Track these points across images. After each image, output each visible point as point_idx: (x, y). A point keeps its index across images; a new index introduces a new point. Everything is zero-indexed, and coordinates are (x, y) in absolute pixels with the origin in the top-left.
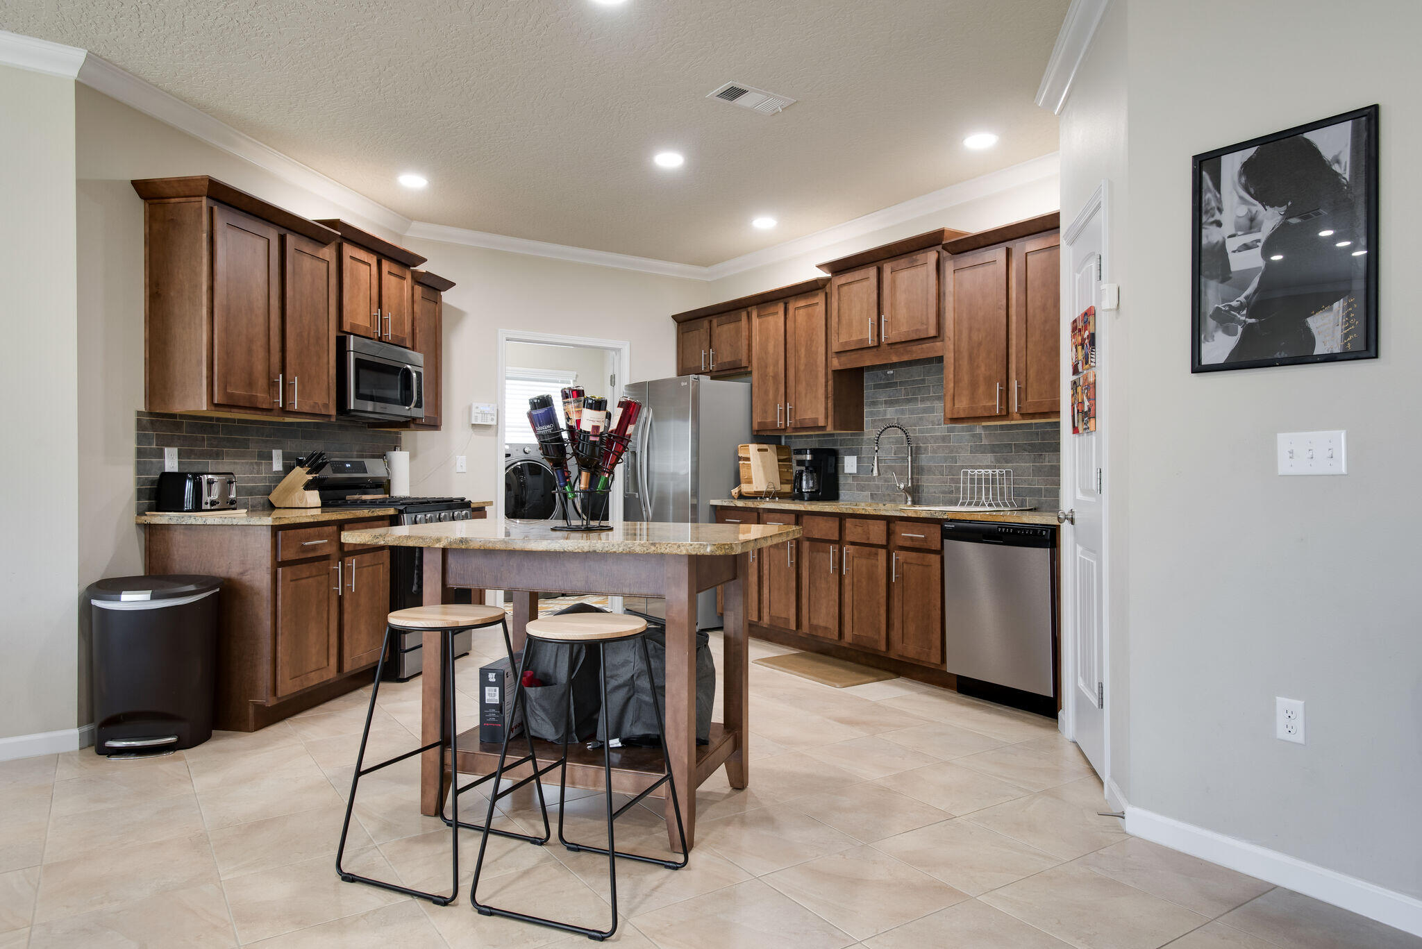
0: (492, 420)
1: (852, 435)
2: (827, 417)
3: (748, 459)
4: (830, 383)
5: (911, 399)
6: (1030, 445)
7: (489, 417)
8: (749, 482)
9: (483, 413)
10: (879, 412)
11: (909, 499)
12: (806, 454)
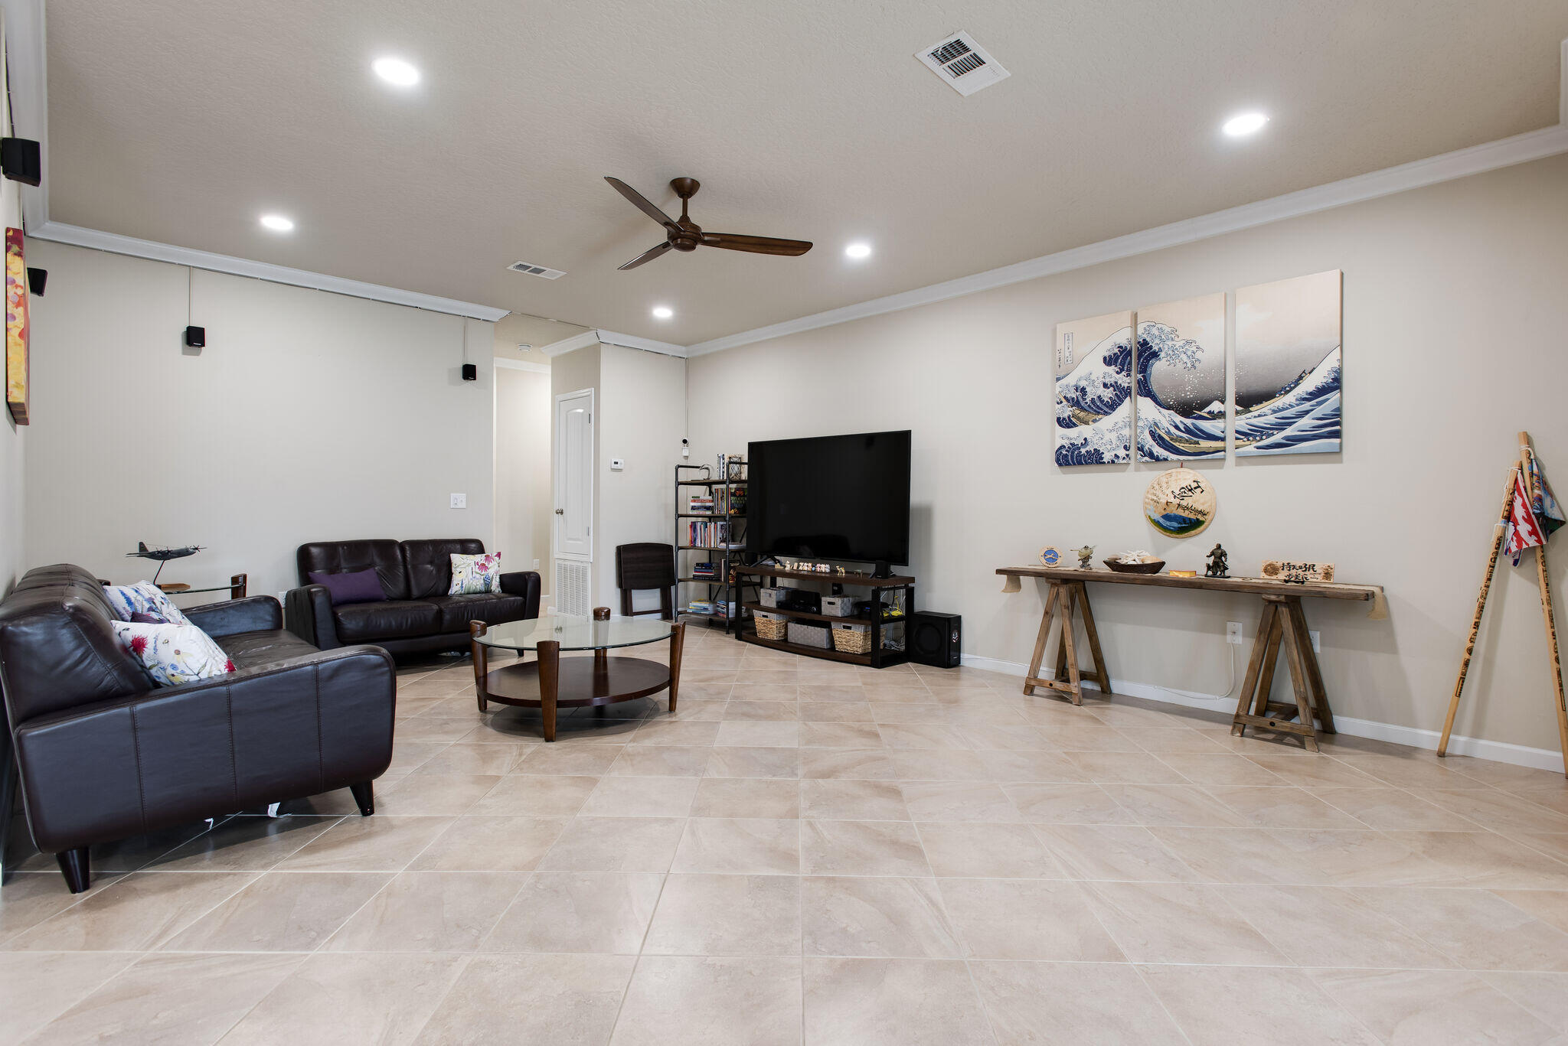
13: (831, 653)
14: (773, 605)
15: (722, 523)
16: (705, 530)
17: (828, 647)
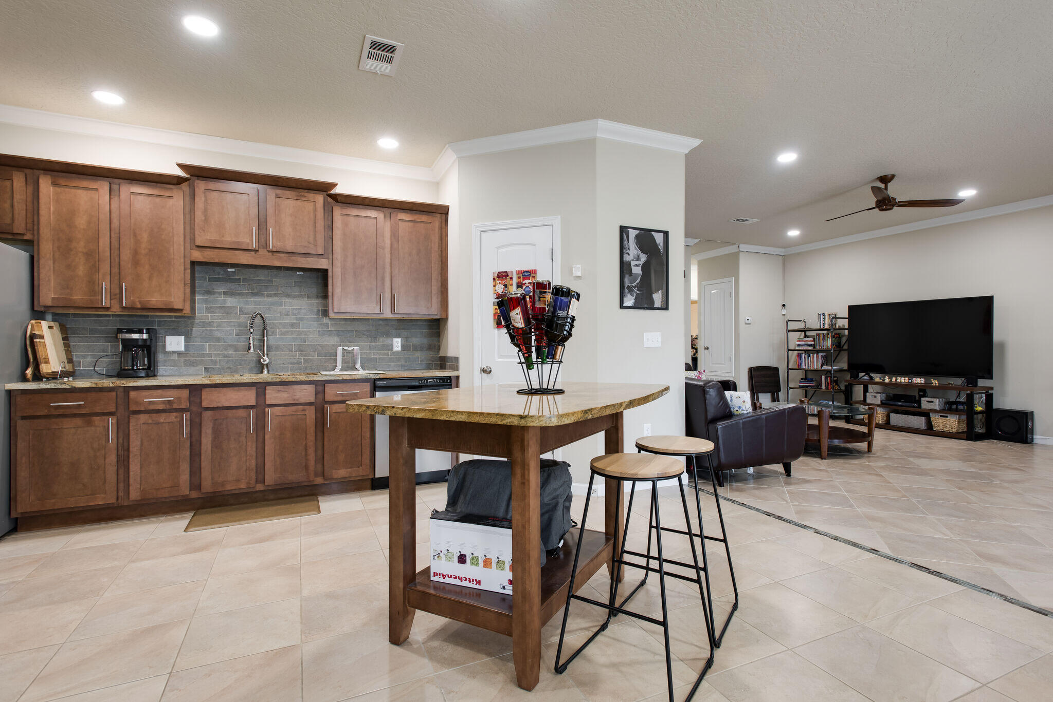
2: (184, 301)
3: (42, 337)
5: (257, 293)
6: (368, 331)
8: (47, 361)
10: (216, 301)
12: (143, 333)
13: (929, 431)
14: (879, 403)
15: (822, 354)
16: (808, 358)
17: (926, 428)
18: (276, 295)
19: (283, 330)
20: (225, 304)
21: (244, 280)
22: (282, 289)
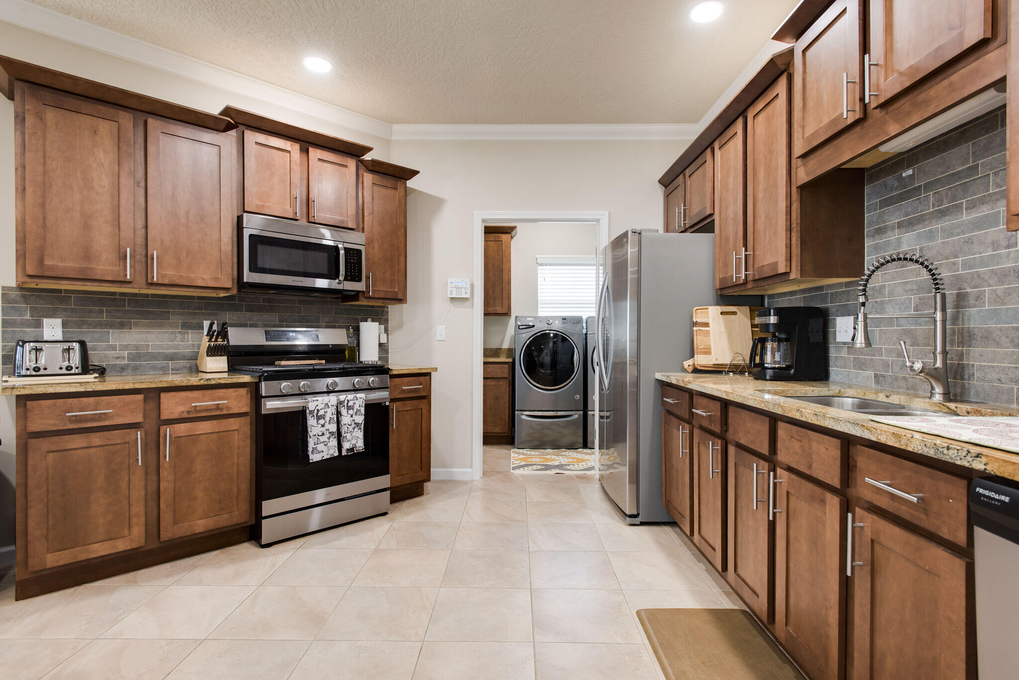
0: (466, 293)
1: (847, 284)
2: (789, 259)
3: (706, 325)
4: (796, 206)
5: (948, 209)
7: (463, 291)
8: (707, 352)
9: (457, 288)
10: (887, 243)
11: (938, 389)
12: (772, 315)
18: (983, 201)
19: (1000, 288)
20: (899, 247)
21: (928, 187)
22: (998, 180)
